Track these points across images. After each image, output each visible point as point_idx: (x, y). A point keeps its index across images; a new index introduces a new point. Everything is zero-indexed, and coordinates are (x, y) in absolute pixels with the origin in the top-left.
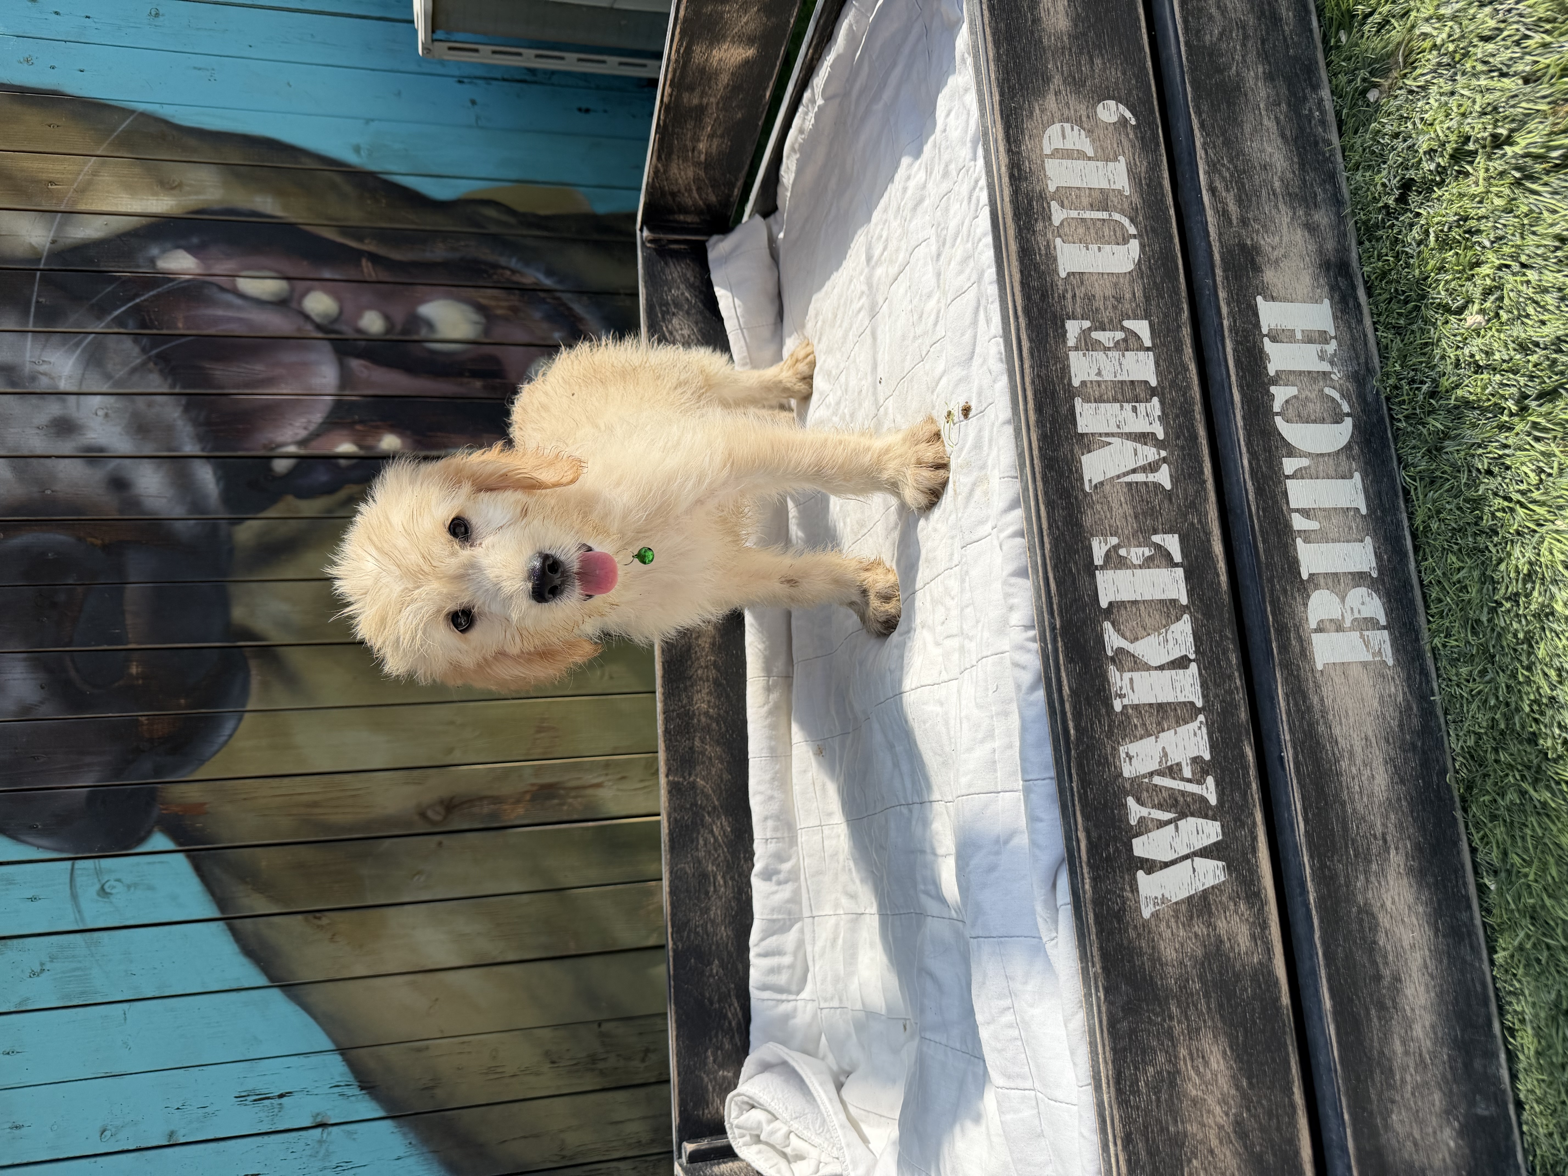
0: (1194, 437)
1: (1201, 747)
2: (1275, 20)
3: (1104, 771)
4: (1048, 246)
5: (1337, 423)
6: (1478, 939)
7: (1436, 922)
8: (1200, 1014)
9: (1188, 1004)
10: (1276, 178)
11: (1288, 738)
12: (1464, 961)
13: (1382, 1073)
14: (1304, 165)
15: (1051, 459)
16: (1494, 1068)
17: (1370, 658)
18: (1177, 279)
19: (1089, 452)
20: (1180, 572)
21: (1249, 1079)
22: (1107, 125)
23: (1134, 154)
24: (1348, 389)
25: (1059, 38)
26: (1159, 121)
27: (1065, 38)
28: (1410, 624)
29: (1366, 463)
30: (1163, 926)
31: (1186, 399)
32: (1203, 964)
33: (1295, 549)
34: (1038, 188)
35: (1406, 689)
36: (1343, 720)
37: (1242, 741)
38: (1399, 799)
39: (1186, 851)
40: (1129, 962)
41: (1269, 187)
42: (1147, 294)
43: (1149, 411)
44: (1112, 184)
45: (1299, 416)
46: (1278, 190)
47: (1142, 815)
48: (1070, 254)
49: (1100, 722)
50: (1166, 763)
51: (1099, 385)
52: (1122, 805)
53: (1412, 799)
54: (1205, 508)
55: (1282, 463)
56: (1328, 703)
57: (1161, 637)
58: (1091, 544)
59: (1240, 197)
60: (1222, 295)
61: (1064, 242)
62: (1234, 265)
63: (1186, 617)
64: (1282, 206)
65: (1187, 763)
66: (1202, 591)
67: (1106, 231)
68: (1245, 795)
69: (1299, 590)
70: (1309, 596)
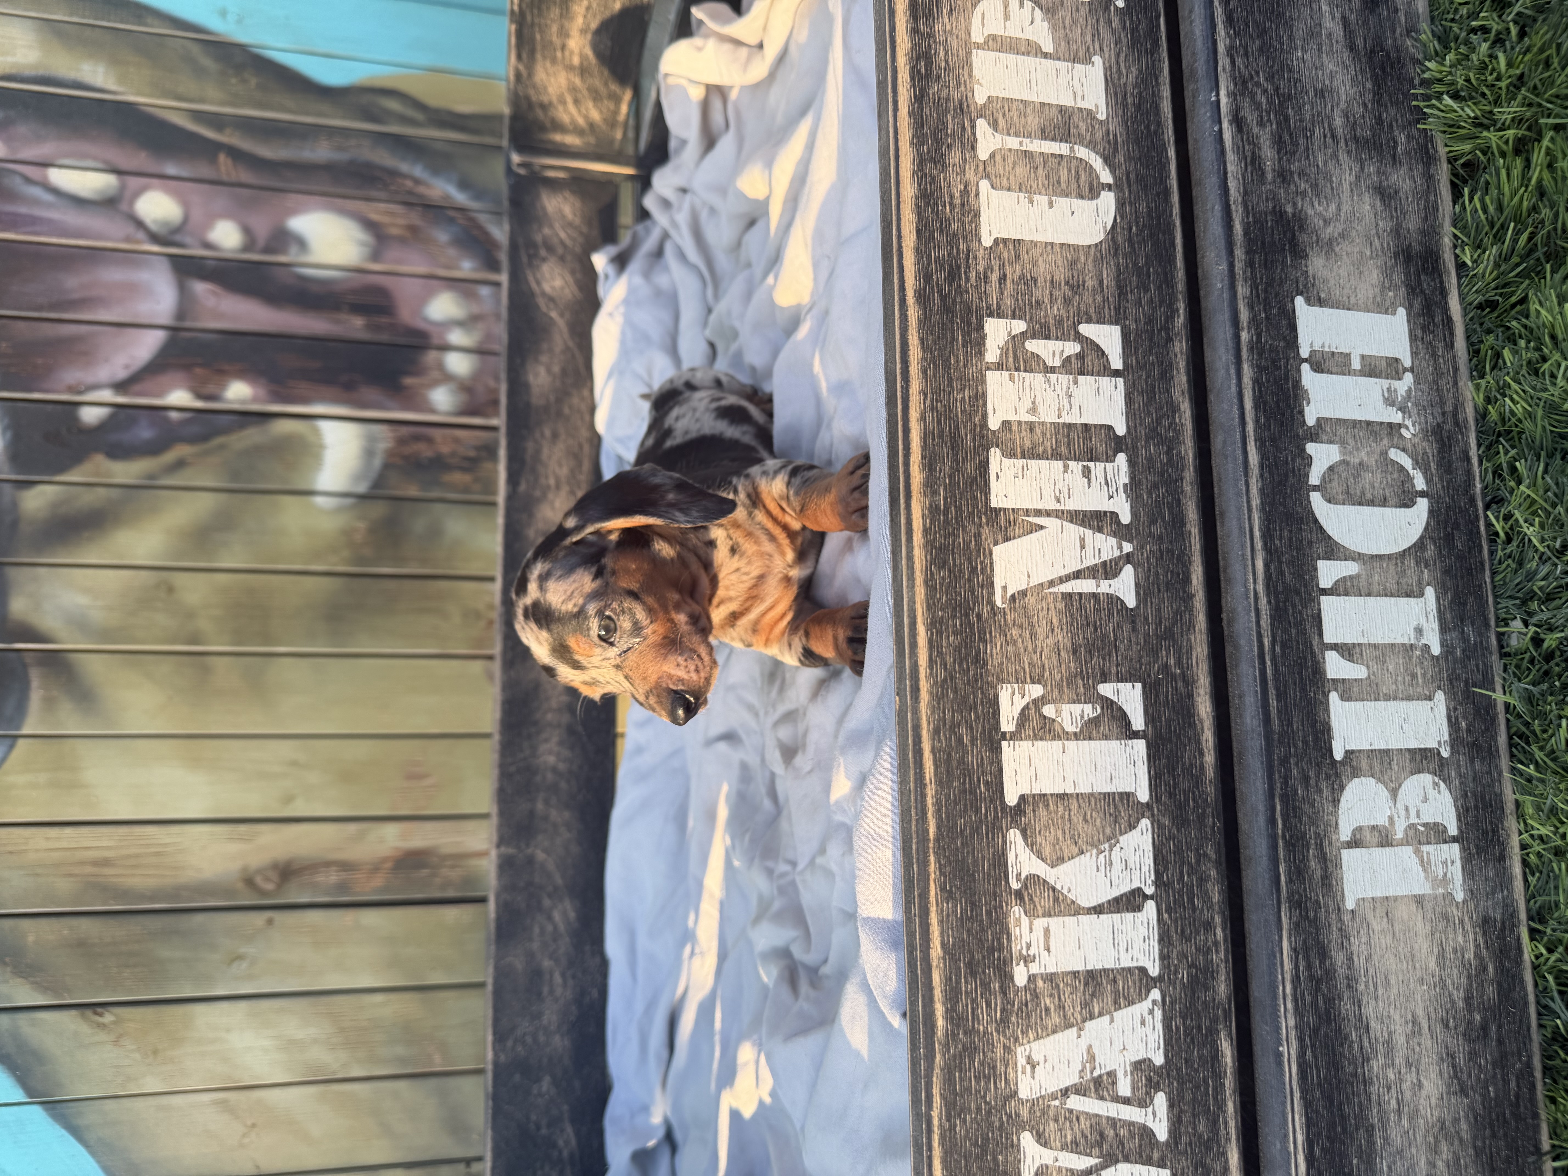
0: (1179, 521)
1: (1152, 1045)
3: (988, 1089)
4: (965, 192)
5: (1406, 506)
10: (1337, 113)
11: (1292, 1022)
14: (1380, 95)
15: (942, 548)
17: (1428, 889)
18: (1171, 261)
19: (1007, 539)
20: (1140, 746)
22: (1077, 5)
23: (1118, 55)
24: (1425, 453)
26: (1161, 5)
28: (1493, 831)
29: (1444, 573)
31: (1170, 459)
33: (1327, 710)
34: (956, 96)
35: (1480, 940)
36: (1380, 991)
37: (1217, 1032)
38: (1456, 1120)
41: (1326, 125)
42: (1122, 283)
43: (1110, 476)
44: (1079, 99)
45: (1348, 493)
46: (1340, 131)
47: (1043, 1162)
48: (1001, 209)
49: (988, 1005)
50: (1092, 1072)
51: (1031, 430)
52: (1012, 1146)
53: (1476, 1119)
54: (1189, 640)
55: (1316, 569)
56: (1359, 962)
57: (1102, 856)
58: (998, 695)
59: (1280, 137)
60: (1242, 290)
61: (992, 187)
62: (1263, 243)
63: (1145, 823)
64: (1343, 156)
65: (1126, 1072)
66: (1174, 780)
67: (1064, 175)
68: (1214, 1123)
69: (1328, 779)
70: (1342, 788)
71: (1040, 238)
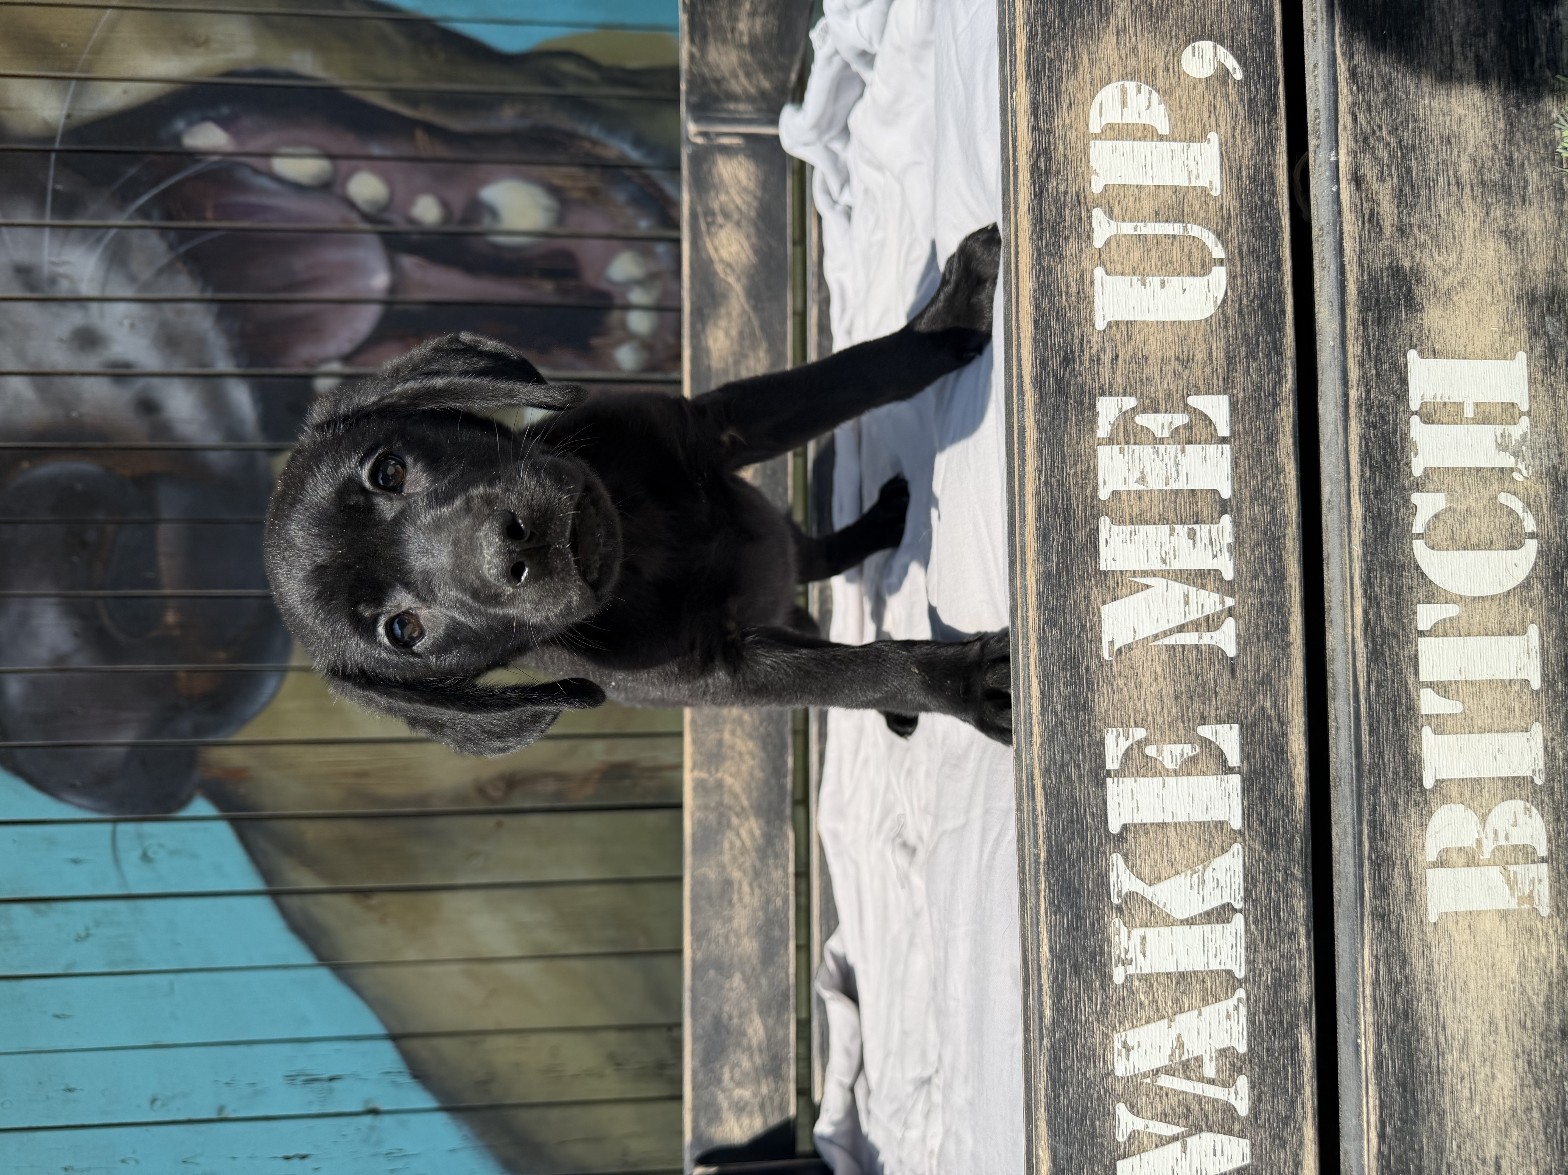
0: (1280, 576)
1: (1236, 1036)
3: (1087, 1067)
4: (1081, 281)
5: (1513, 548)
10: (1464, 158)
11: (1370, 1020)
15: (1054, 610)
17: (1514, 905)
18: (1280, 326)
19: (1115, 599)
20: (1235, 780)
22: (1195, 83)
23: (1234, 129)
24: (1538, 495)
26: (1280, 74)
29: (1550, 611)
31: (1274, 518)
33: (1420, 744)
34: (1074, 189)
36: (1459, 996)
37: (1297, 1026)
38: (1529, 1109)
41: (1451, 173)
42: (1231, 354)
43: (1214, 535)
44: (1193, 178)
45: (1452, 539)
46: (1465, 178)
47: (1135, 1128)
48: (1115, 294)
49: (1090, 999)
50: (1180, 1057)
51: (1140, 497)
52: (1109, 1114)
53: (1548, 1109)
54: (1286, 684)
55: (1415, 613)
56: (1439, 969)
57: (1195, 877)
58: (1104, 738)
59: (1401, 191)
60: (1354, 349)
61: (1107, 273)
62: (1377, 300)
63: (1237, 847)
64: (1468, 203)
65: (1211, 1057)
66: (1266, 809)
67: (1176, 254)
68: (1293, 1103)
69: (1416, 804)
70: (1431, 814)
71: (1152, 318)
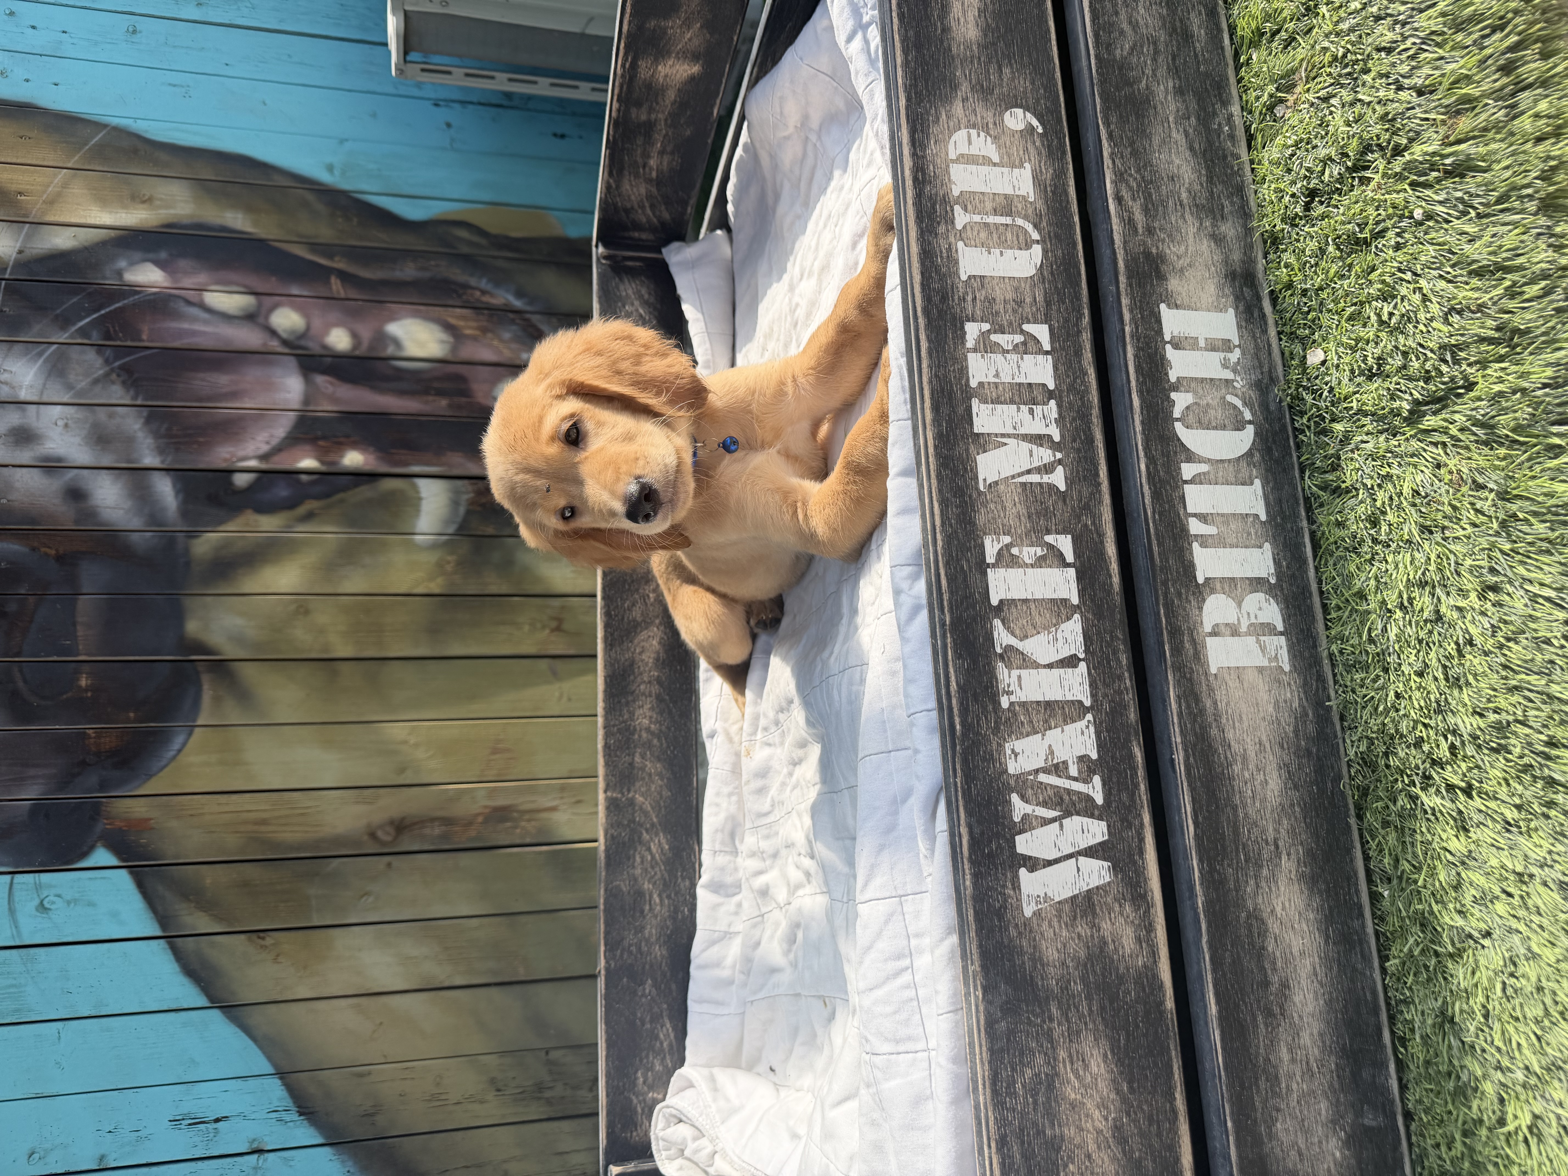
0: (1090, 440)
1: (1088, 746)
2: (1187, 37)
3: (989, 767)
4: (949, 249)
5: (1239, 430)
6: (1370, 948)
7: (1327, 929)
8: (1081, 1017)
9: (1069, 1006)
10: (1183, 190)
11: (1179, 740)
12: (1354, 969)
13: (1267, 1080)
14: (1212, 178)
15: (946, 458)
16: (1383, 1078)
17: (1266, 663)
18: (1078, 284)
19: (985, 452)
20: (1072, 571)
21: (1130, 1083)
22: (1013, 133)
23: (1040, 162)
24: (1250, 397)
25: (969, 47)
26: (1066, 130)
27: (975, 47)
28: (1308, 629)
29: (1267, 470)
30: (1045, 925)
31: (1083, 403)
32: (1085, 965)
33: (1191, 553)
34: (941, 192)
35: (1302, 695)
36: (1237, 724)
37: (1131, 742)
38: (1292, 805)
39: (1071, 850)
40: (1009, 961)
41: (1176, 198)
42: (1048, 299)
43: (1046, 413)
44: (1016, 190)
45: (1199, 422)
46: (1185, 201)
47: (1026, 812)
48: (972, 258)
49: (987, 719)
50: (1052, 761)
51: (996, 386)
52: (1006, 801)
53: (1305, 805)
54: (1100, 510)
55: (1180, 468)
56: (1221, 706)
57: (1051, 636)
58: (983, 542)
59: (1146, 207)
60: (1126, 301)
61: (966, 245)
62: (1138, 272)
63: (1077, 617)
64: (1188, 216)
65: (1074, 762)
66: (1093, 591)
67: (1009, 236)
68: (1132, 796)
69: (1194, 594)
70: (1204, 600)
71: (996, 274)
